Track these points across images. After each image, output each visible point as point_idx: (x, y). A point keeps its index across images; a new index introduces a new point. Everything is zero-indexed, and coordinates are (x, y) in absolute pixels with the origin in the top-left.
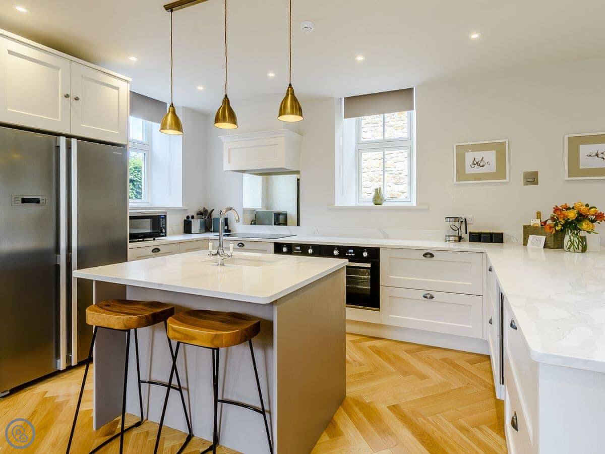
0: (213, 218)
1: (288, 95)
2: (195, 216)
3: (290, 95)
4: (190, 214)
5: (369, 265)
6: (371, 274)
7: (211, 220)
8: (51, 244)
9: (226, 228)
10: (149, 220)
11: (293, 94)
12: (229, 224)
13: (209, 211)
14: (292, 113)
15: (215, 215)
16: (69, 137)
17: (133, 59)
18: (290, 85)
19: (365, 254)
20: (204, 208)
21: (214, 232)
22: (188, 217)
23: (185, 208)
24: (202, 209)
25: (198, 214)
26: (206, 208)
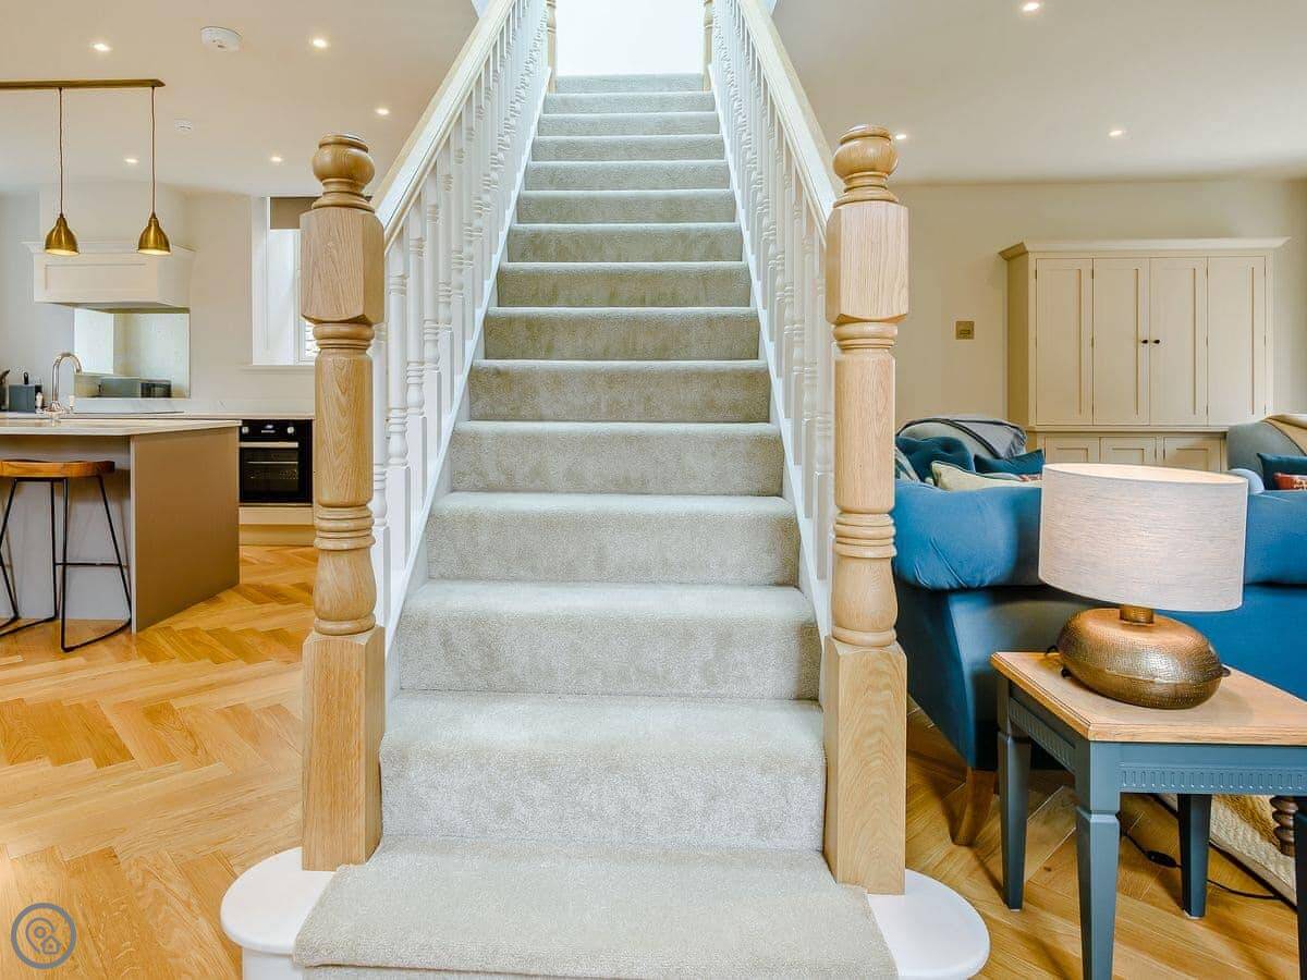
1: (150, 226)
3: (153, 228)
5: (296, 445)
6: (298, 459)
7: (4, 390)
11: (157, 226)
14: (156, 248)
15: (13, 380)
18: (154, 215)
19: (290, 430)
21: (9, 411)
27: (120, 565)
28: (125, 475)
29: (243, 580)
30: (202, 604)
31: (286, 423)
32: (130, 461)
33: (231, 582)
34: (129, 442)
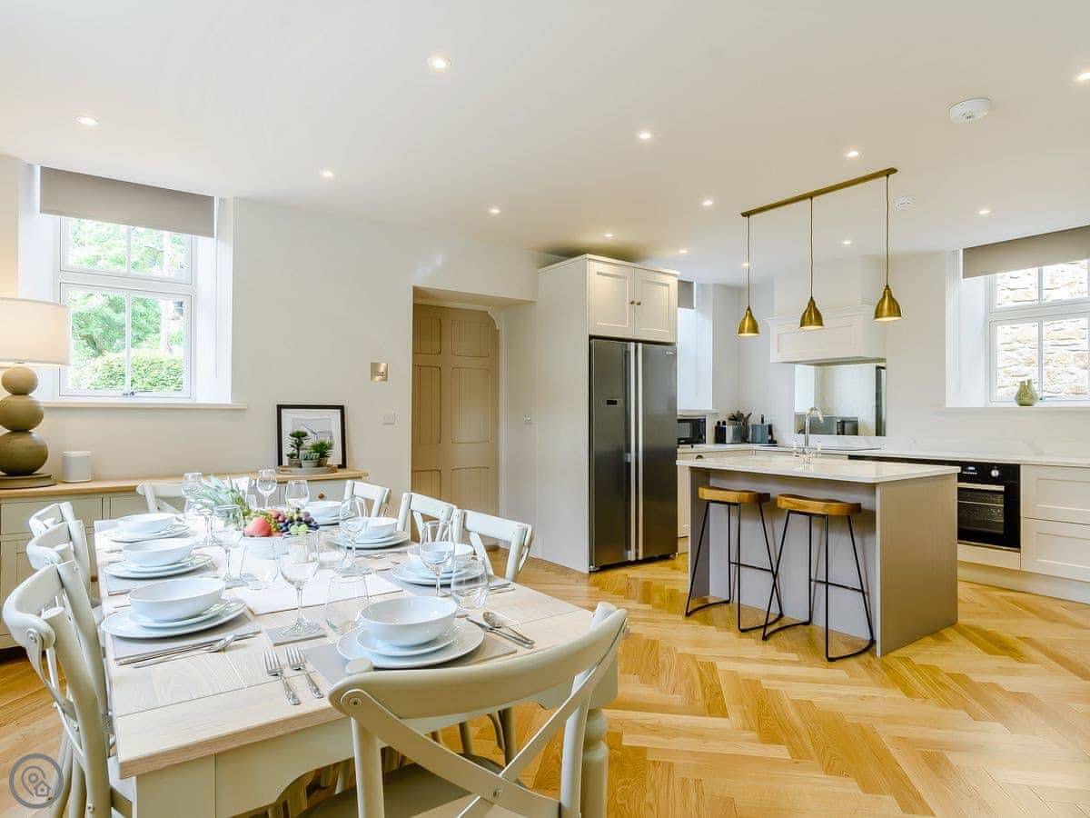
0: (750, 424)
1: (884, 297)
2: (727, 421)
3: (887, 298)
4: (721, 420)
5: (1001, 488)
6: (1006, 503)
7: (747, 427)
8: (623, 443)
9: (770, 438)
10: (688, 424)
11: (890, 296)
12: (774, 433)
13: (745, 416)
14: (889, 315)
15: (754, 420)
16: (636, 341)
17: (683, 252)
18: (887, 286)
19: (995, 473)
20: (738, 412)
21: (752, 443)
22: (719, 423)
23: (715, 411)
24: (735, 413)
25: (730, 419)
26: (741, 412)
27: (862, 591)
28: (871, 516)
29: (962, 620)
30: (928, 639)
31: (991, 466)
32: (877, 503)
33: (952, 622)
34: (875, 488)
